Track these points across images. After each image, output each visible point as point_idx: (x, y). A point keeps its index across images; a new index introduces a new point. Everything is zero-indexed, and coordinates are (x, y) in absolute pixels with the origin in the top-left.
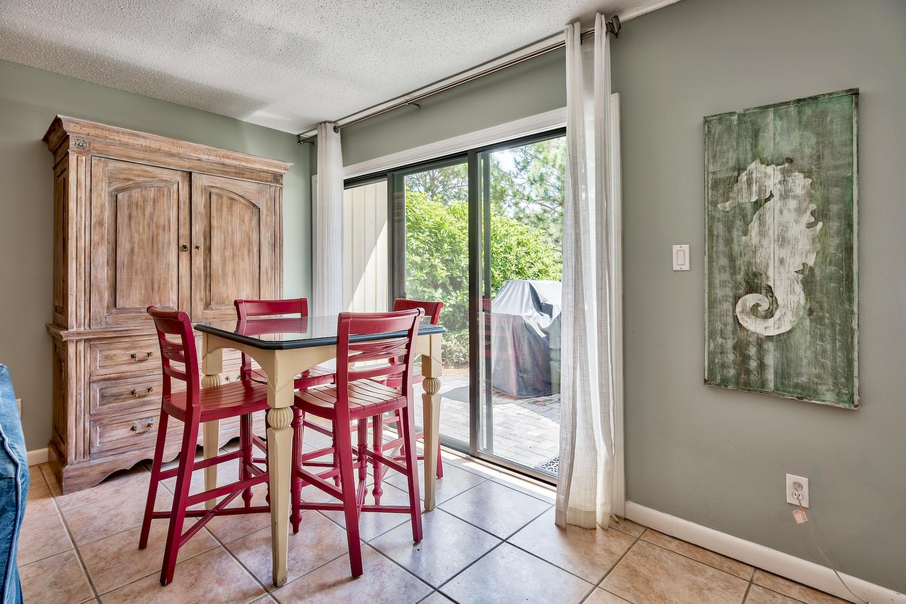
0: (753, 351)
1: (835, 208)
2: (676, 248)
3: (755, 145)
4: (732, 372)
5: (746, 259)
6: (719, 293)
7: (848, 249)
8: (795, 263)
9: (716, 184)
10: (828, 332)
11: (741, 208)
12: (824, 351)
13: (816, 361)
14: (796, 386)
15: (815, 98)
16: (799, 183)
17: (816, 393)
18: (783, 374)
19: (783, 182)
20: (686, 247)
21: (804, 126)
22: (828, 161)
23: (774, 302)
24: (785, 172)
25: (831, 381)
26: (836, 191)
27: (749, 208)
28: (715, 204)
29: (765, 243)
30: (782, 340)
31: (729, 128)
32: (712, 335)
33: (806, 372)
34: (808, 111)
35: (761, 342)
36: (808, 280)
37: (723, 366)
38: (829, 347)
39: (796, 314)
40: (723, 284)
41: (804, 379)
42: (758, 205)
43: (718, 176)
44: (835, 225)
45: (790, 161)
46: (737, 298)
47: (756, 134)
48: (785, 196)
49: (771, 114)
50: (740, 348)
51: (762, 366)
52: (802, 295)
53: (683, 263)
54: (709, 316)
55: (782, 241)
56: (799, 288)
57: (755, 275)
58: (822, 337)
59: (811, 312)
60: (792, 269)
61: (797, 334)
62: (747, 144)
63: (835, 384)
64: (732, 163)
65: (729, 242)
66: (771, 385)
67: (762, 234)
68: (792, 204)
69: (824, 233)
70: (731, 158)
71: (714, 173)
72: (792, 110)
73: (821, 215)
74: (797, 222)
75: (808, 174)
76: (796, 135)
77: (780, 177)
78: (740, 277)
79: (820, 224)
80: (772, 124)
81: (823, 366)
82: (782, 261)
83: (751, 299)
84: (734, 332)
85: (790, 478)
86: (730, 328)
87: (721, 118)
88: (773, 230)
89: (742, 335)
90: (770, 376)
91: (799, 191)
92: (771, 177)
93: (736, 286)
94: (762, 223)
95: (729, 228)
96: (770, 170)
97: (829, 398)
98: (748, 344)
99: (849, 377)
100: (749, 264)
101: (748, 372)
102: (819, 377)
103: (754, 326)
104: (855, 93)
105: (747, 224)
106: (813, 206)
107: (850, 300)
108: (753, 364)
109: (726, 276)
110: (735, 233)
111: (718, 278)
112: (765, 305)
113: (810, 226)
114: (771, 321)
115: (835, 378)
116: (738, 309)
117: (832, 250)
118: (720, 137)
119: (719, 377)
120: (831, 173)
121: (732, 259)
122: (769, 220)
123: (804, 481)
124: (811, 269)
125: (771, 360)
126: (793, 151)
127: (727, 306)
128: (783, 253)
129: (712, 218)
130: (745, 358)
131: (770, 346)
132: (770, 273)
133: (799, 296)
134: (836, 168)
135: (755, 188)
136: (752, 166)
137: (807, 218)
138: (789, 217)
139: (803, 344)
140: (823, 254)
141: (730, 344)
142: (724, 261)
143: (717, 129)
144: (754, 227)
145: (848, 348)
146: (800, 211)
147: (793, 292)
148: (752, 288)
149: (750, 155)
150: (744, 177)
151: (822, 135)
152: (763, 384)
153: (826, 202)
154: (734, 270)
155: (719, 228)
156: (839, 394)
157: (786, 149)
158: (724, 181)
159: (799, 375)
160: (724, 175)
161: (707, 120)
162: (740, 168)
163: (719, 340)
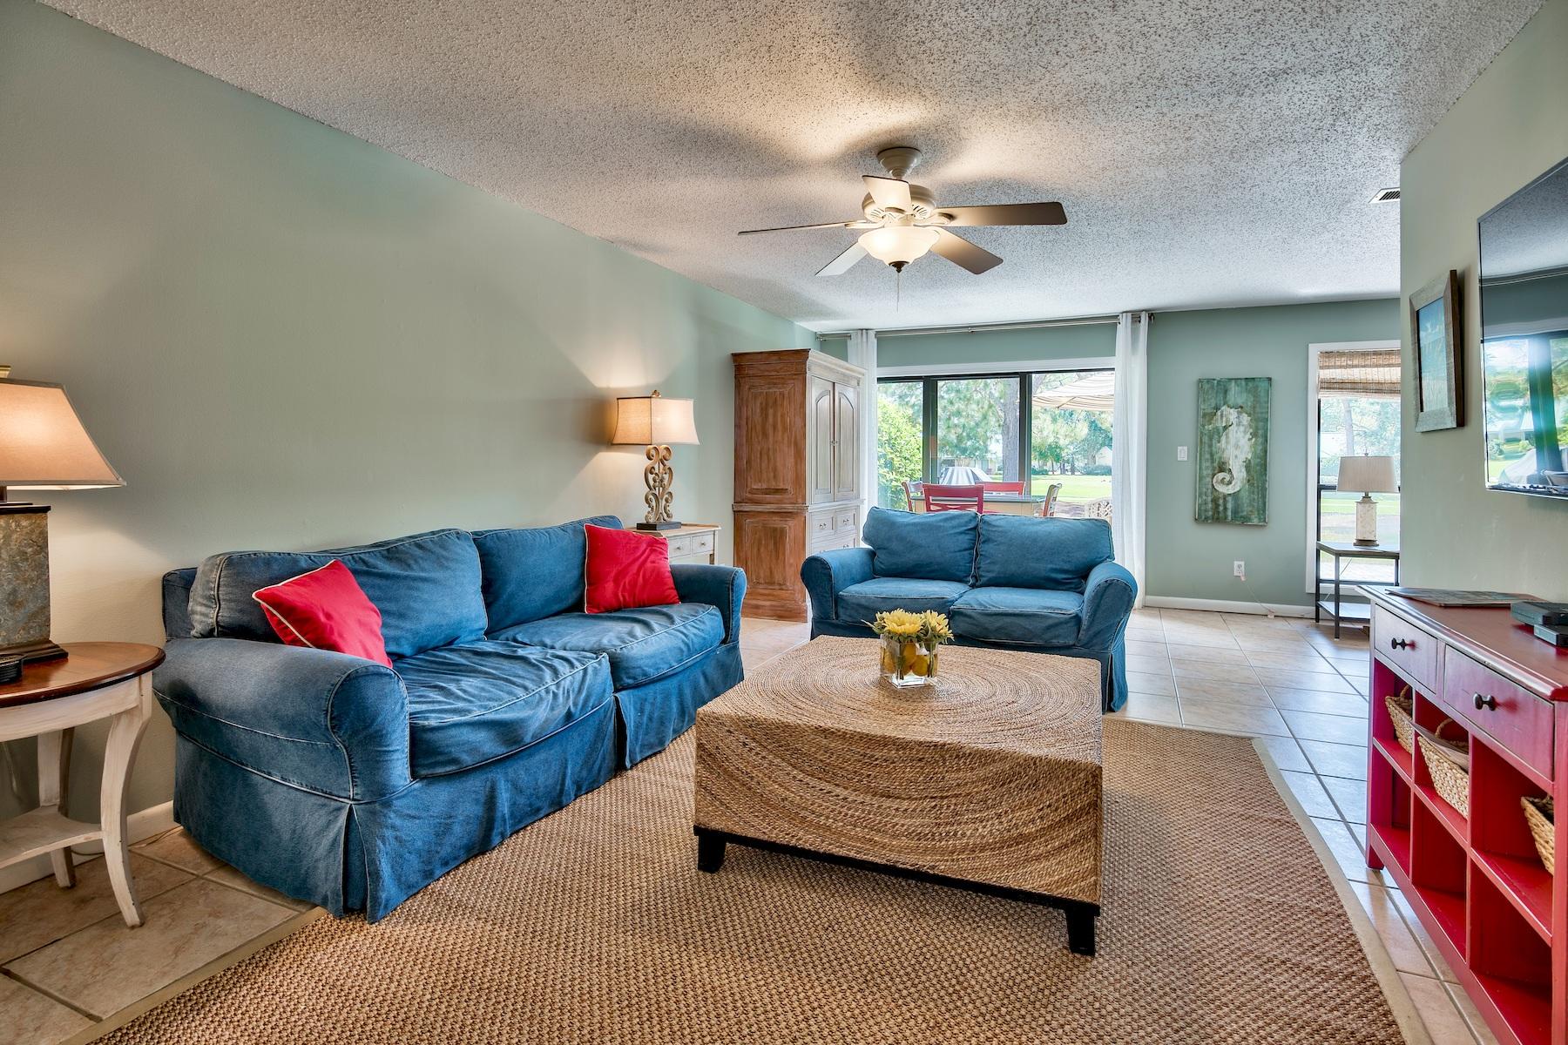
0: (1221, 502)
1: (1260, 432)
2: (1179, 448)
3: (1225, 397)
4: (1210, 513)
5: (1219, 455)
6: (1205, 473)
7: (1266, 452)
8: (1242, 457)
9: (1204, 416)
10: (1256, 490)
11: (1217, 429)
12: (1254, 499)
13: (1250, 505)
14: (1241, 517)
15: (1255, 379)
16: (1245, 419)
17: (1250, 519)
18: (1235, 512)
19: (1238, 417)
20: (1186, 448)
21: (1249, 391)
22: (1258, 410)
23: (1232, 477)
24: (1238, 412)
25: (1256, 513)
26: (1261, 424)
27: (1221, 429)
28: (1203, 426)
29: (1229, 447)
30: (1235, 495)
31: (1212, 387)
32: (1200, 495)
33: (1246, 510)
34: (1250, 384)
35: (1225, 497)
36: (1248, 467)
37: (1206, 511)
38: (1256, 497)
39: (1242, 482)
40: (1207, 468)
41: (1245, 513)
42: (1225, 428)
43: (1206, 411)
44: (1260, 440)
45: (1242, 407)
46: (1214, 475)
47: (1226, 392)
48: (1239, 424)
49: (1233, 383)
50: (1215, 501)
51: (1225, 509)
52: (1245, 473)
53: (1184, 457)
54: (1199, 485)
55: (1237, 446)
56: (1244, 470)
57: (1223, 463)
58: (1253, 493)
59: (1249, 481)
60: (1241, 461)
61: (1242, 492)
62: (1221, 396)
63: (1258, 514)
64: (1213, 405)
65: (1210, 446)
66: (1230, 518)
67: (1227, 443)
68: (1242, 429)
69: (1255, 444)
70: (1214, 403)
71: (1204, 409)
72: (1243, 383)
73: (1254, 435)
74: (1244, 437)
75: (1249, 415)
76: (1245, 395)
77: (1236, 415)
78: (1216, 465)
79: (1254, 440)
80: (1233, 389)
81: (1253, 506)
82: (1236, 457)
83: (1221, 475)
84: (1212, 493)
85: (1236, 563)
86: (1209, 491)
87: (1209, 381)
88: (1232, 441)
89: (1216, 494)
90: (1229, 513)
91: (1245, 423)
92: (1232, 415)
93: (1214, 469)
94: (1227, 437)
95: (1211, 439)
96: (1232, 410)
97: (1255, 521)
98: (1219, 498)
99: (1264, 511)
100: (1220, 458)
101: (1218, 512)
102: (1251, 511)
103: (1222, 489)
104: (1270, 379)
105: (1220, 437)
106: (1251, 431)
107: (1266, 475)
108: (1221, 508)
109: (1208, 464)
110: (1214, 442)
111: (1204, 465)
112: (1228, 479)
113: (1250, 439)
114: (1230, 486)
115: (1258, 511)
116: (1215, 480)
117: (1258, 452)
118: (1208, 391)
119: (1203, 517)
120: (1260, 415)
121: (1212, 455)
122: (1230, 435)
123: (1242, 563)
124: (1249, 461)
125: (1230, 506)
126: (1243, 403)
127: (1209, 479)
128: (1237, 452)
129: (1202, 433)
130: (1217, 506)
131: (1229, 499)
132: (1231, 462)
133: (1244, 474)
134: (1262, 413)
135: (1224, 419)
136: (1223, 408)
137: (1248, 436)
138: (1240, 435)
139: (1244, 494)
140: (1254, 453)
141: (1210, 499)
142: (1208, 456)
143: (1206, 386)
144: (1223, 439)
145: (1264, 497)
146: (1245, 432)
148: (1221, 470)
149: (1222, 402)
150: (1219, 413)
151: (1256, 396)
152: (1226, 518)
153: (1257, 429)
154: (1213, 461)
155: (1206, 439)
156: (1260, 519)
157: (1240, 402)
158: (1208, 414)
159: (1242, 512)
160: (1209, 411)
161: (1200, 381)
162: (1217, 408)
163: (1204, 497)
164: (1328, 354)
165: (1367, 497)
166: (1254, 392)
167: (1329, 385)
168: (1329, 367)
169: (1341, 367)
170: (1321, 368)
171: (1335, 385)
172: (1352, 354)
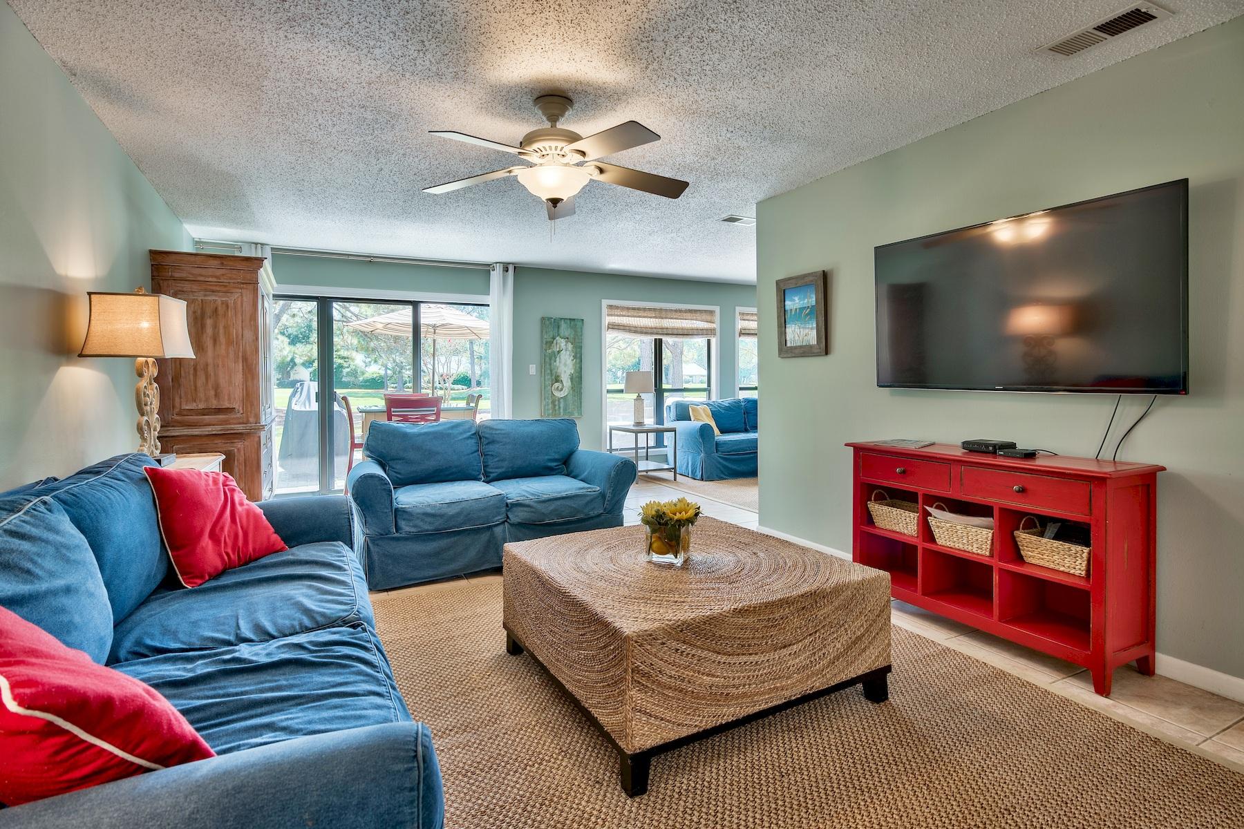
0: (557, 403)
1: (578, 355)
2: (531, 366)
3: (558, 331)
4: (551, 411)
5: (555, 370)
6: (547, 383)
7: (581, 368)
8: (568, 372)
9: (547, 343)
10: (576, 394)
11: (553, 352)
13: (573, 404)
14: (568, 413)
15: (574, 319)
16: (570, 346)
17: (573, 414)
18: (565, 409)
19: (566, 345)
20: (535, 366)
21: (571, 328)
22: (577, 340)
23: (563, 386)
24: (566, 342)
26: (578, 350)
27: (556, 353)
28: (546, 350)
29: (561, 365)
30: (565, 398)
31: (550, 323)
32: (544, 399)
33: (571, 408)
34: (572, 323)
36: (572, 378)
37: (548, 410)
38: (576, 399)
39: (569, 389)
40: (548, 379)
41: (570, 410)
42: (559, 352)
44: (578, 361)
45: (568, 338)
46: (552, 385)
47: (559, 327)
48: (566, 350)
49: (563, 322)
50: (553, 403)
52: (570, 383)
53: (534, 372)
54: (544, 392)
55: (565, 365)
56: (569, 380)
57: (558, 376)
58: (575, 396)
59: (572, 388)
60: (568, 374)
62: (556, 330)
64: (551, 336)
65: (550, 364)
66: (562, 414)
67: (560, 362)
68: (568, 353)
69: (576, 363)
70: (551, 334)
71: (546, 339)
72: (568, 321)
73: (575, 357)
74: (569, 359)
75: (572, 344)
76: (570, 330)
78: (553, 377)
79: (575, 360)
80: (563, 325)
81: (575, 405)
82: (565, 372)
83: (556, 385)
86: (550, 396)
87: (549, 319)
88: (563, 361)
89: (554, 398)
90: (562, 410)
91: (570, 349)
92: (562, 343)
93: (552, 380)
94: (560, 358)
95: (550, 359)
96: (562, 340)
97: (576, 415)
98: (555, 401)
99: (581, 407)
100: (556, 372)
101: (555, 411)
102: (574, 408)
103: (558, 394)
104: (583, 320)
105: (556, 358)
106: (573, 354)
107: (581, 384)
108: (557, 407)
109: (549, 377)
110: (552, 361)
111: (546, 377)
112: (560, 387)
113: (572, 360)
114: (562, 392)
115: (578, 408)
116: (553, 388)
117: (577, 369)
118: (548, 326)
119: (546, 415)
120: (578, 344)
121: (551, 371)
122: (562, 357)
124: (573, 374)
125: (561, 405)
126: (569, 335)
127: (549, 388)
128: (566, 369)
129: (545, 355)
130: (554, 406)
131: (562, 400)
132: (562, 376)
134: (579, 342)
135: (558, 346)
136: (557, 338)
137: (572, 358)
138: (567, 357)
139: (570, 397)
140: (575, 369)
141: (550, 401)
142: (549, 371)
143: (547, 322)
144: (558, 359)
145: (581, 399)
146: (570, 355)
147: (568, 382)
148: (557, 381)
149: (557, 334)
150: (555, 342)
151: (576, 331)
152: (560, 414)
153: (576, 353)
154: (551, 375)
155: (547, 359)
156: (578, 413)
157: (567, 334)
158: (549, 342)
160: (550, 340)
161: (543, 319)
162: (554, 339)
163: (547, 400)
164: (610, 307)
165: (639, 396)
166: (574, 328)
167: (613, 327)
168: (611, 315)
169: (617, 316)
170: (608, 315)
171: (616, 327)
172: (623, 308)
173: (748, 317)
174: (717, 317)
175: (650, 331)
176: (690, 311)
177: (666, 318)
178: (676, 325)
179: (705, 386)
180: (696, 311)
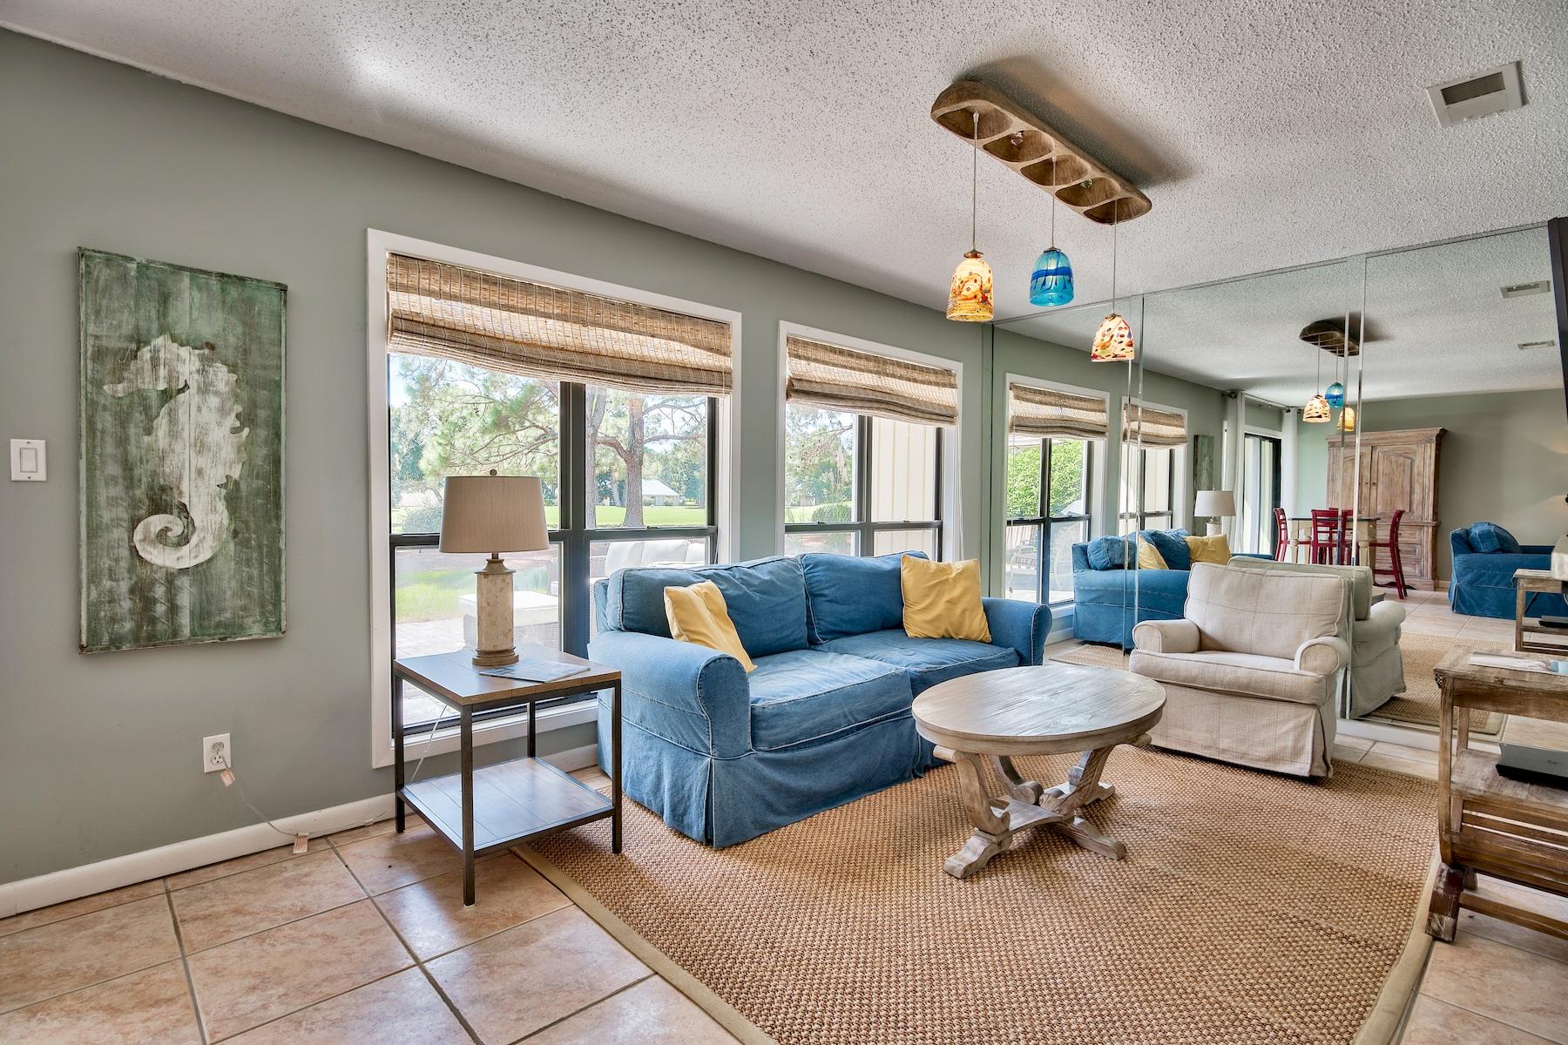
0: (160, 591)
1: (262, 414)
2: (16, 444)
3: (163, 313)
4: (128, 626)
5: (150, 467)
6: (106, 516)
7: (276, 462)
8: (217, 475)
9: (100, 355)
10: (255, 555)
11: (142, 397)
12: (250, 578)
13: (242, 592)
14: (219, 625)
15: (242, 279)
16: (222, 377)
17: (242, 628)
18: (202, 614)
19: (202, 371)
20: (40, 445)
21: (229, 309)
22: (255, 358)
23: (190, 524)
24: (202, 359)
25: (257, 612)
26: (263, 395)
27: (154, 399)
28: (98, 384)
29: (178, 447)
30: (200, 572)
31: (124, 278)
32: (94, 578)
33: (230, 604)
34: (234, 292)
35: (171, 578)
36: (233, 496)
37: (113, 620)
38: (255, 572)
39: (219, 538)
40: (113, 502)
41: (228, 615)
42: (167, 396)
43: (105, 343)
44: (262, 433)
45: (212, 347)
47: (165, 299)
48: (205, 390)
49: (186, 281)
50: (142, 592)
51: (173, 609)
52: (226, 514)
53: (35, 470)
54: (89, 551)
55: (201, 446)
56: (221, 506)
57: (163, 489)
58: (248, 562)
59: (235, 533)
60: (214, 483)
61: (220, 562)
62: (151, 309)
63: (263, 614)
64: (127, 329)
65: (122, 441)
66: (187, 632)
67: (173, 434)
68: (214, 401)
69: (251, 441)
70: (127, 322)
71: (97, 337)
72: (214, 283)
73: (247, 419)
74: (219, 424)
75: (233, 369)
76: (219, 317)
77: (197, 365)
78: (140, 493)
79: (246, 431)
80: (186, 292)
81: (249, 596)
82: (200, 472)
83: (157, 522)
84: (131, 570)
85: (208, 741)
86: (124, 564)
87: (110, 259)
88: (188, 433)
89: (143, 572)
90: (185, 620)
91: (222, 387)
92: (187, 364)
93: (134, 504)
94: (173, 420)
95: (123, 420)
96: (184, 352)
97: (256, 631)
98: (153, 583)
99: (277, 603)
100: (154, 474)
101: (153, 621)
102: (244, 609)
103: (161, 558)
104: (283, 288)
105: (151, 419)
106: (238, 408)
107: (278, 518)
108: (161, 609)
109: (117, 491)
110: (132, 431)
111: (103, 494)
112: (177, 528)
113: (235, 431)
114: (186, 549)
115: (263, 606)
116: (138, 535)
117: (259, 462)
118: (107, 288)
119: (106, 638)
120: (259, 372)
121: (127, 466)
122: (182, 416)
123: (225, 738)
124: (236, 483)
125: (185, 600)
126: (216, 336)
127: (119, 533)
128: (202, 462)
129: (92, 404)
130: (148, 602)
131: (184, 582)
132: (185, 487)
133: (222, 516)
134: (265, 368)
135: (162, 372)
137: (231, 421)
138: (209, 416)
140: (249, 464)
141: (124, 586)
142: (113, 469)
143: (103, 274)
144: (162, 425)
145: (275, 571)
146: (222, 411)
147: (214, 510)
148: (158, 507)
149: (155, 326)
150: (146, 353)
151: (249, 325)
152: (175, 633)
153: (253, 405)
154: (130, 481)
155: (106, 421)
156: (266, 624)
157: (206, 331)
158: (116, 352)
159: (221, 611)
160: (114, 344)
161: (81, 254)
162: (140, 341)
163: (107, 584)
164: (401, 259)
165: (495, 562)
166: (245, 311)
167: (409, 327)
168: (407, 289)
169: (430, 293)
170: (395, 287)
171: (422, 329)
172: (452, 272)
173: (811, 353)
174: (735, 342)
175: (543, 354)
176: (666, 314)
177: (596, 324)
178: (624, 349)
179: (699, 518)
180: (680, 317)
